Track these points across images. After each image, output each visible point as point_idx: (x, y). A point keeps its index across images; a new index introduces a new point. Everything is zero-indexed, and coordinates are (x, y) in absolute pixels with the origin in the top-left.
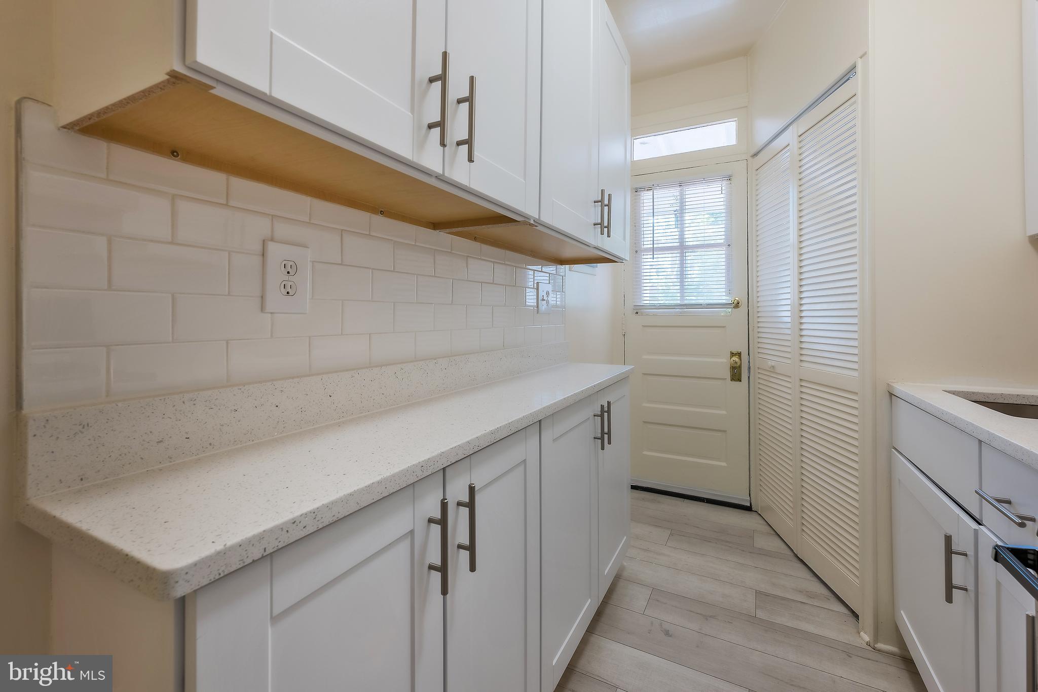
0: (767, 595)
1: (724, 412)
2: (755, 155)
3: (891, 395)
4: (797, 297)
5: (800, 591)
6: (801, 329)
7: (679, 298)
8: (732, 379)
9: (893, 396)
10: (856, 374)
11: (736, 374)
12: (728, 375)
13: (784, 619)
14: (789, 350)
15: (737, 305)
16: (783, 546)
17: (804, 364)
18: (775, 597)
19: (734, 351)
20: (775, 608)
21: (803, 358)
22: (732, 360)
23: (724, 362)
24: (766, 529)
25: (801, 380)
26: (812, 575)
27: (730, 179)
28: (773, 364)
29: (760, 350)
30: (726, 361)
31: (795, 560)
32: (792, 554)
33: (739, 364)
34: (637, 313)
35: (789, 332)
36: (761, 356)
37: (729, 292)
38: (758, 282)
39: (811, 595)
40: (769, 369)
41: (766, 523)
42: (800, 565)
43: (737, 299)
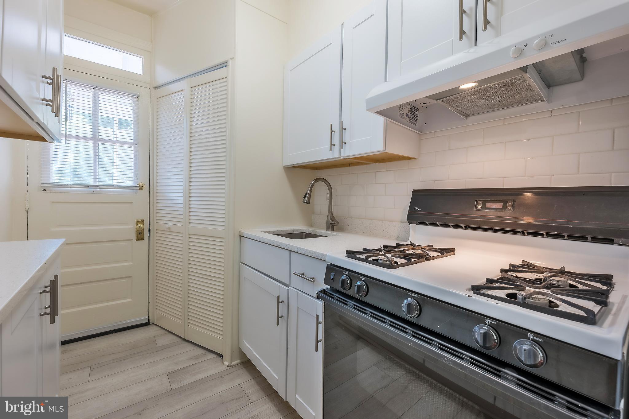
0: (174, 372)
1: (131, 263)
2: (157, 88)
3: (241, 236)
4: (188, 185)
5: (191, 359)
6: (190, 204)
7: (92, 180)
8: (137, 239)
9: (242, 237)
10: (223, 228)
11: (140, 235)
12: (134, 236)
13: (188, 380)
14: (182, 217)
15: (141, 188)
16: (175, 337)
17: (191, 225)
18: (179, 370)
19: (139, 219)
20: (181, 377)
21: (191, 221)
22: (138, 226)
23: (130, 228)
24: (162, 332)
25: (189, 234)
26: (194, 346)
27: (137, 97)
28: (169, 226)
29: (158, 218)
30: (132, 227)
31: (184, 342)
32: (180, 340)
33: (143, 228)
34: (45, 190)
35: (182, 206)
36: (158, 221)
37: (136, 178)
38: (157, 173)
39: (197, 357)
40: (166, 230)
41: (160, 328)
42: (187, 344)
43: (141, 183)
